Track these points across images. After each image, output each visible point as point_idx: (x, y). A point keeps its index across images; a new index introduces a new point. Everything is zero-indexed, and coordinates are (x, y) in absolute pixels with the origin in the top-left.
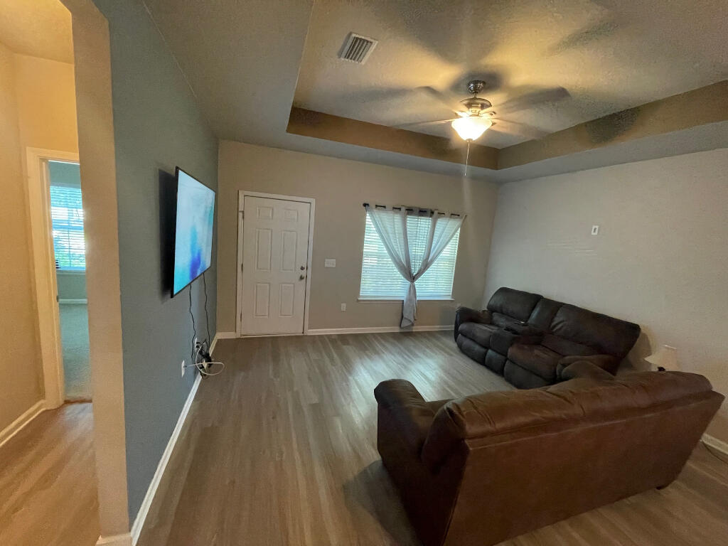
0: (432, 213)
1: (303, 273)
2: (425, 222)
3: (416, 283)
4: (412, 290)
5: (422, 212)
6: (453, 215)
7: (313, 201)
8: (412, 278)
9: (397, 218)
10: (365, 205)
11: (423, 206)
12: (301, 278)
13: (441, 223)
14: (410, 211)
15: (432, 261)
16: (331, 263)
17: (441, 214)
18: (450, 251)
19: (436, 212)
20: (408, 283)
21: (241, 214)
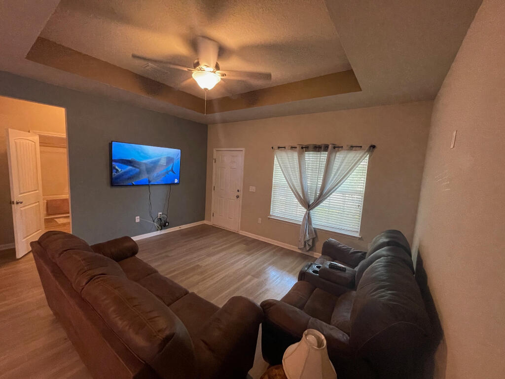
0: (327, 147)
1: (238, 194)
4: (308, 218)
6: (353, 148)
7: (243, 149)
8: (309, 206)
12: (237, 197)
14: (306, 148)
16: (252, 189)
17: (337, 148)
20: (304, 210)
21: (214, 160)
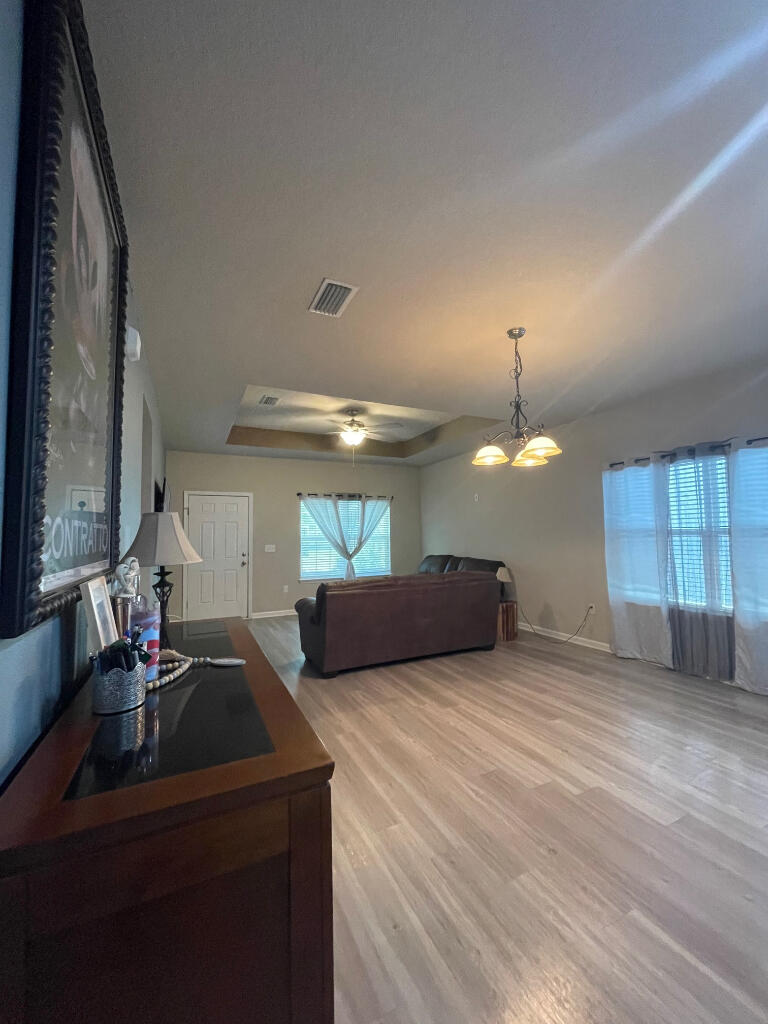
0: (360, 496)
1: (245, 559)
2: (355, 505)
3: (353, 560)
4: (351, 568)
5: (352, 497)
6: (380, 497)
7: (251, 495)
8: (349, 557)
9: (329, 503)
10: (299, 494)
11: (352, 492)
12: (243, 564)
13: (370, 504)
14: (340, 496)
15: (366, 539)
16: (270, 548)
17: (369, 497)
18: (383, 527)
19: (364, 496)
20: (346, 561)
21: (186, 511)
